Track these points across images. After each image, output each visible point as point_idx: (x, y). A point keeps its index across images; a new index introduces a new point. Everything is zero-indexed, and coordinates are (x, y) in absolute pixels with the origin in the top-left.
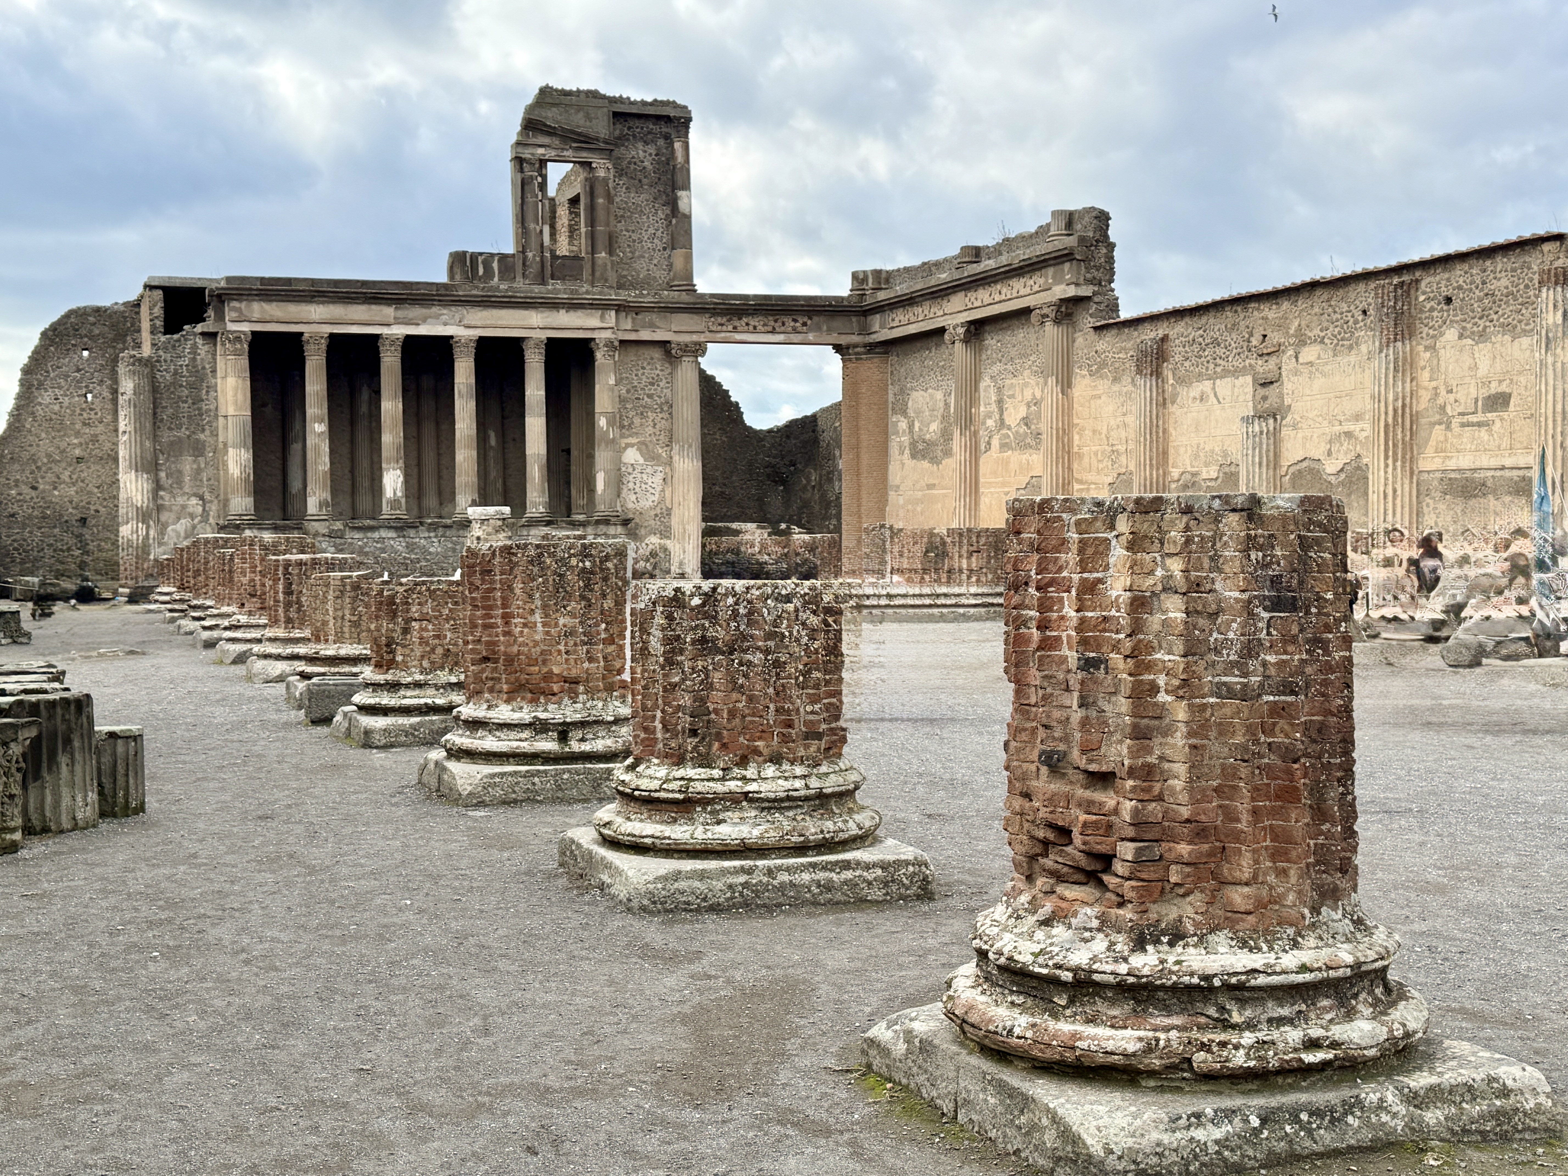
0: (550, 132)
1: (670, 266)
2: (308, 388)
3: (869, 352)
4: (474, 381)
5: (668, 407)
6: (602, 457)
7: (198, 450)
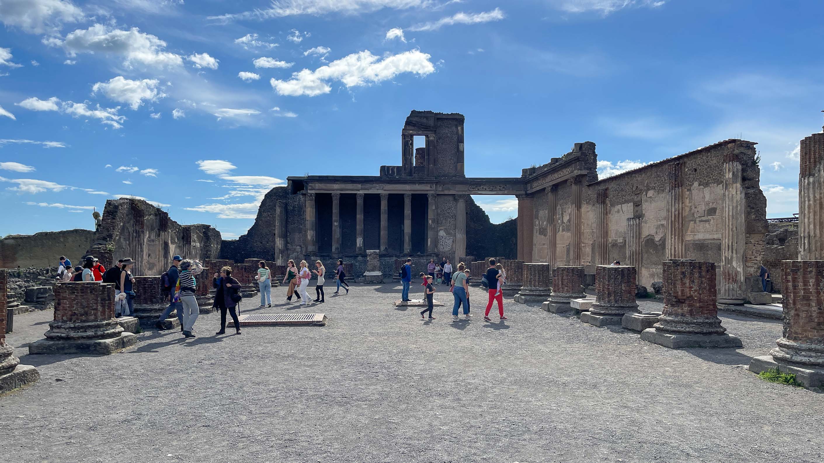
0: (414, 125)
1: (456, 169)
2: (333, 211)
3: (526, 197)
4: (387, 208)
5: (455, 217)
6: (430, 234)
7: (300, 231)
